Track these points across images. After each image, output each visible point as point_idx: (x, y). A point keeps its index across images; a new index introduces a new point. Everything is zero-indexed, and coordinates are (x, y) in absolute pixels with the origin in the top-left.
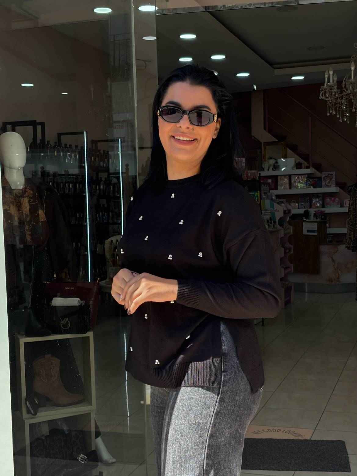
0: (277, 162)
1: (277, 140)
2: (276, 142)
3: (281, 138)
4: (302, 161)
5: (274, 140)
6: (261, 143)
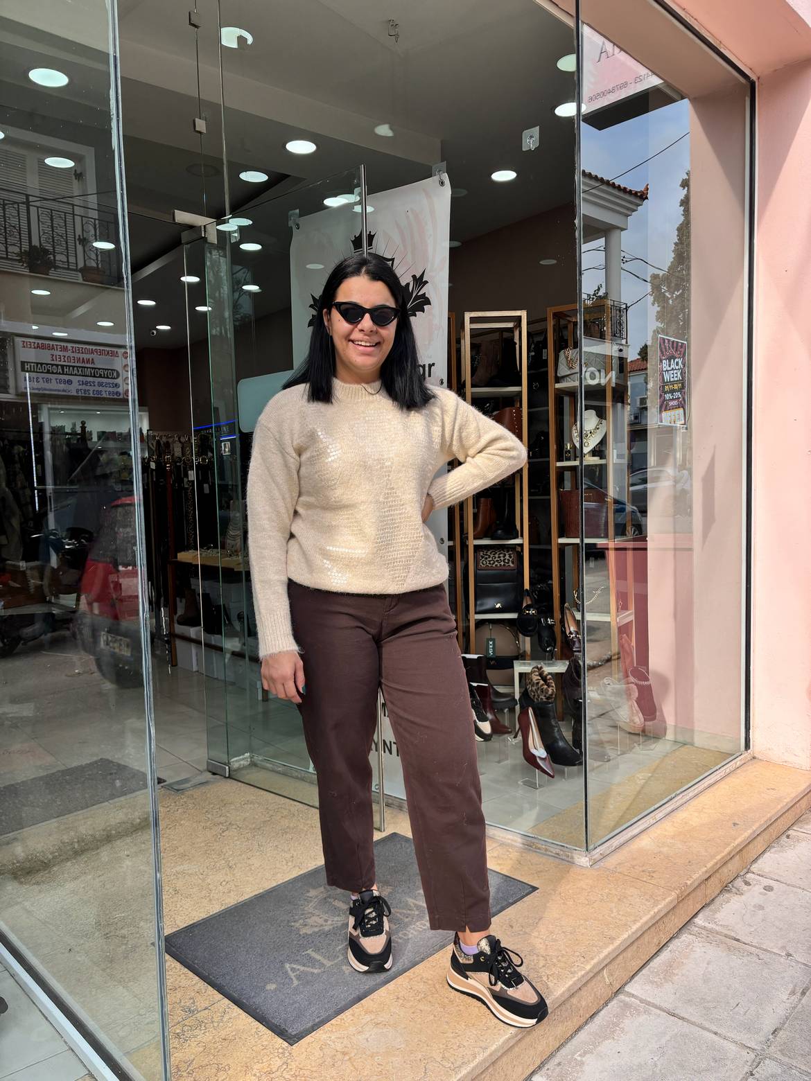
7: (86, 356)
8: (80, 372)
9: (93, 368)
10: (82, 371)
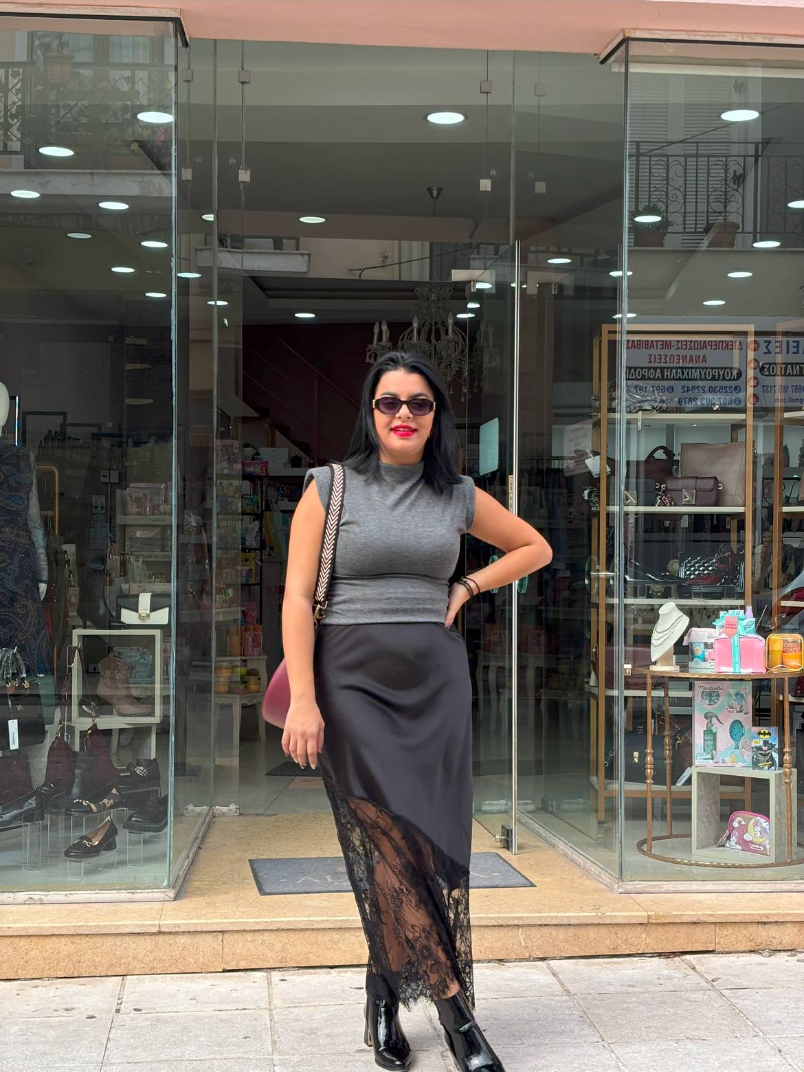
0: (258, 454)
1: (258, 416)
2: (256, 418)
3: (264, 412)
4: (301, 454)
5: (251, 413)
6: (229, 417)
7: (694, 353)
8: (686, 375)
9: (703, 368)
10: (688, 373)
